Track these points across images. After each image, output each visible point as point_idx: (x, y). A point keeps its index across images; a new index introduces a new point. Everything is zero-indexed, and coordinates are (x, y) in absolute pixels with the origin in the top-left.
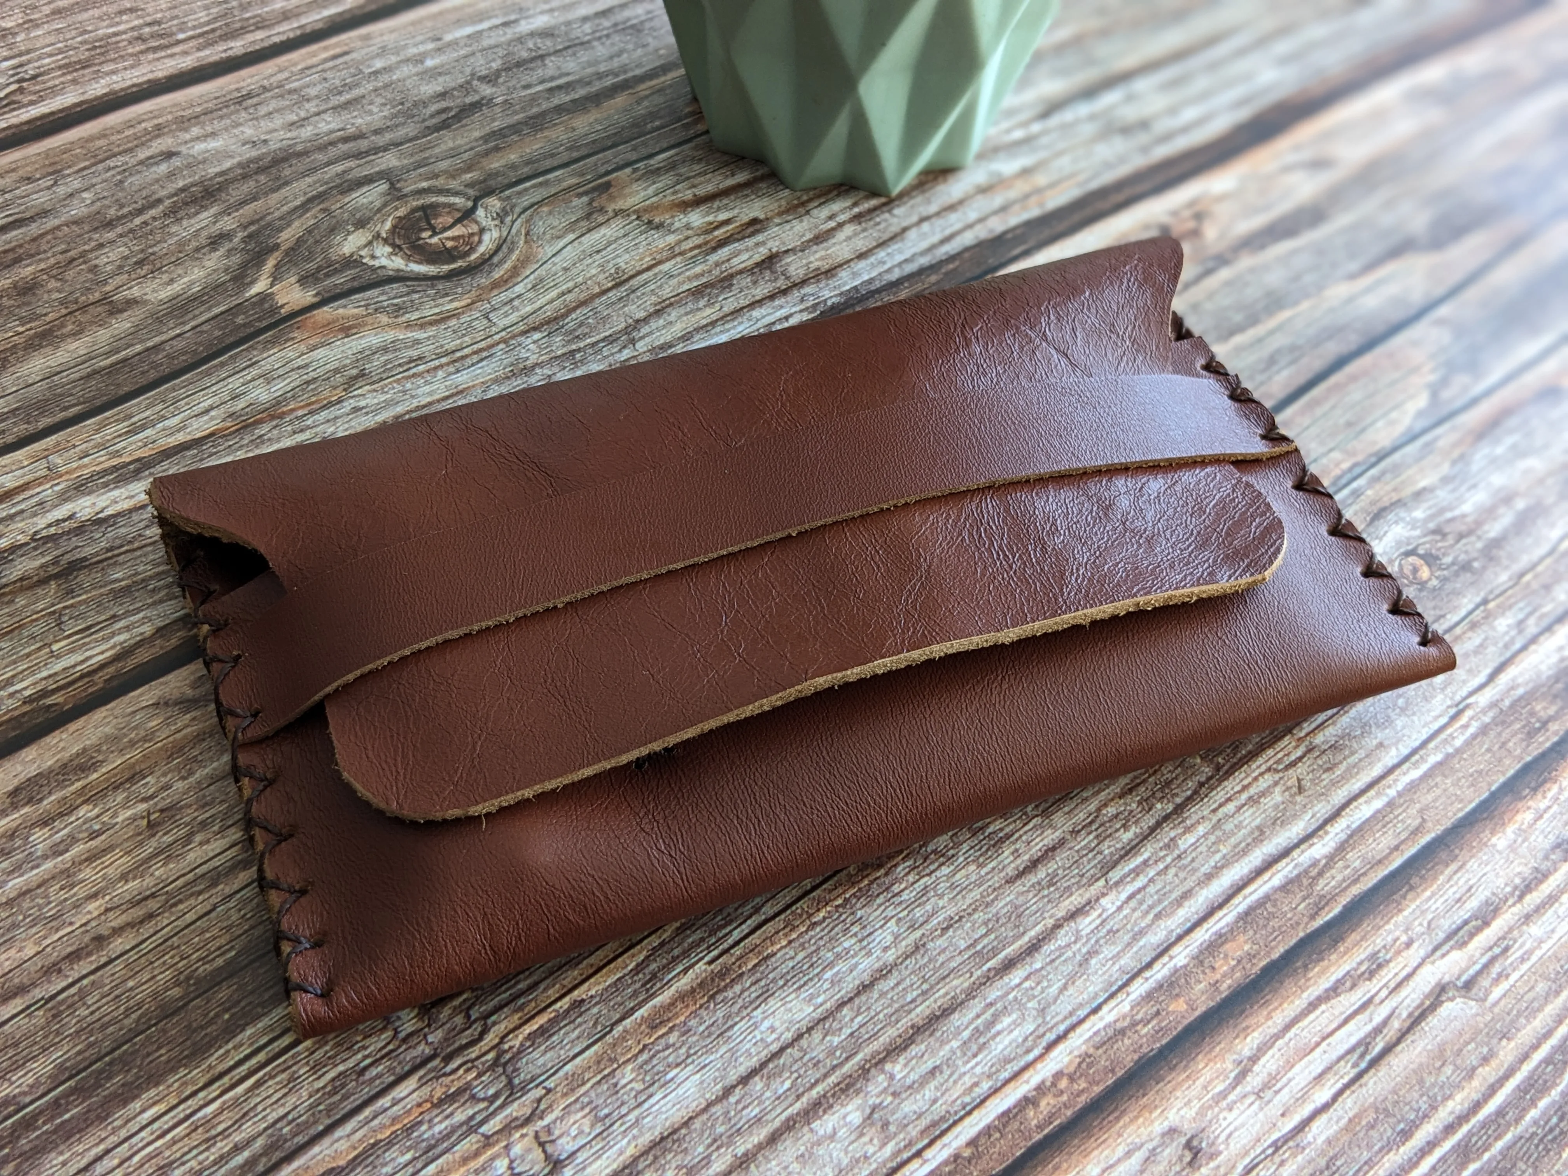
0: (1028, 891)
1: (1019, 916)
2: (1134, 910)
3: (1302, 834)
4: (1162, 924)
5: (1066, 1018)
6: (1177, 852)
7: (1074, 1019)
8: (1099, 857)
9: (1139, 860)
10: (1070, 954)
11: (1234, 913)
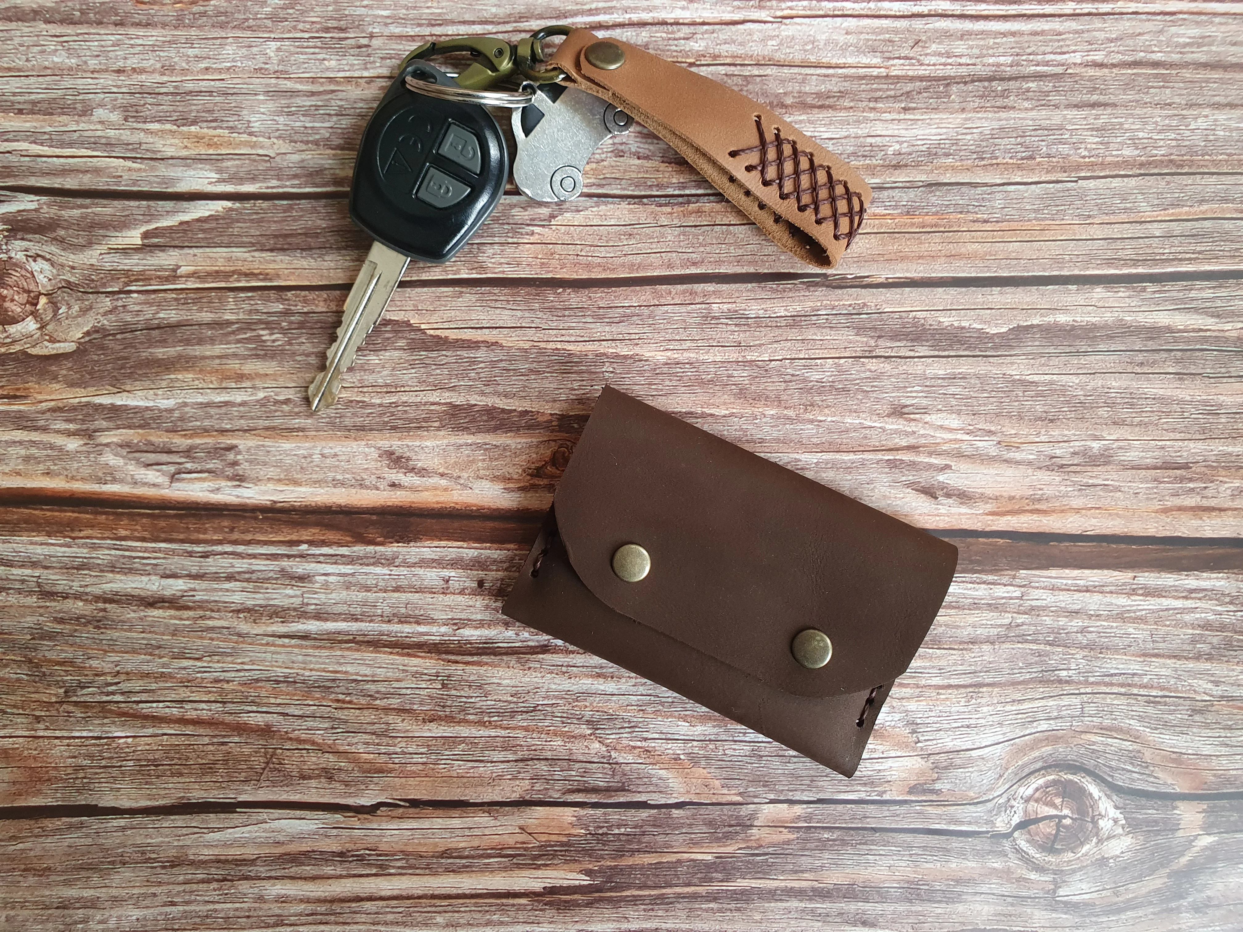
0: (1110, 94)
1: (1127, 84)
2: (1068, 46)
3: (943, 20)
4: (1061, 29)
5: (1154, 20)
6: (1016, 58)
7: (1149, 17)
8: (1057, 85)
9: (1038, 68)
10: (1121, 48)
11: (1021, 7)
